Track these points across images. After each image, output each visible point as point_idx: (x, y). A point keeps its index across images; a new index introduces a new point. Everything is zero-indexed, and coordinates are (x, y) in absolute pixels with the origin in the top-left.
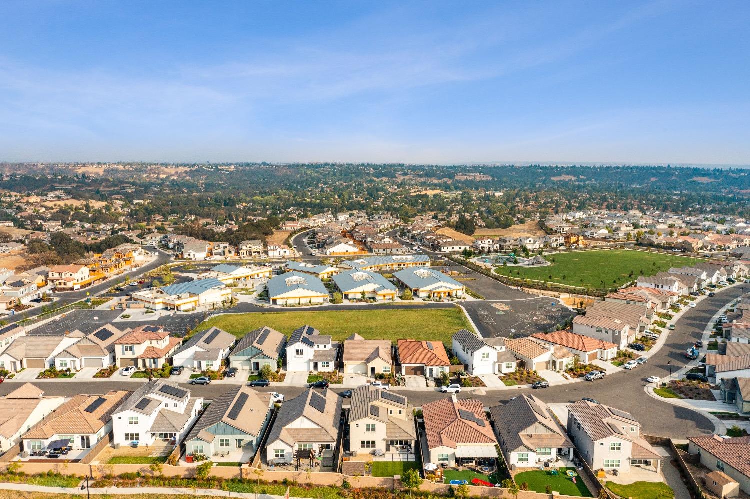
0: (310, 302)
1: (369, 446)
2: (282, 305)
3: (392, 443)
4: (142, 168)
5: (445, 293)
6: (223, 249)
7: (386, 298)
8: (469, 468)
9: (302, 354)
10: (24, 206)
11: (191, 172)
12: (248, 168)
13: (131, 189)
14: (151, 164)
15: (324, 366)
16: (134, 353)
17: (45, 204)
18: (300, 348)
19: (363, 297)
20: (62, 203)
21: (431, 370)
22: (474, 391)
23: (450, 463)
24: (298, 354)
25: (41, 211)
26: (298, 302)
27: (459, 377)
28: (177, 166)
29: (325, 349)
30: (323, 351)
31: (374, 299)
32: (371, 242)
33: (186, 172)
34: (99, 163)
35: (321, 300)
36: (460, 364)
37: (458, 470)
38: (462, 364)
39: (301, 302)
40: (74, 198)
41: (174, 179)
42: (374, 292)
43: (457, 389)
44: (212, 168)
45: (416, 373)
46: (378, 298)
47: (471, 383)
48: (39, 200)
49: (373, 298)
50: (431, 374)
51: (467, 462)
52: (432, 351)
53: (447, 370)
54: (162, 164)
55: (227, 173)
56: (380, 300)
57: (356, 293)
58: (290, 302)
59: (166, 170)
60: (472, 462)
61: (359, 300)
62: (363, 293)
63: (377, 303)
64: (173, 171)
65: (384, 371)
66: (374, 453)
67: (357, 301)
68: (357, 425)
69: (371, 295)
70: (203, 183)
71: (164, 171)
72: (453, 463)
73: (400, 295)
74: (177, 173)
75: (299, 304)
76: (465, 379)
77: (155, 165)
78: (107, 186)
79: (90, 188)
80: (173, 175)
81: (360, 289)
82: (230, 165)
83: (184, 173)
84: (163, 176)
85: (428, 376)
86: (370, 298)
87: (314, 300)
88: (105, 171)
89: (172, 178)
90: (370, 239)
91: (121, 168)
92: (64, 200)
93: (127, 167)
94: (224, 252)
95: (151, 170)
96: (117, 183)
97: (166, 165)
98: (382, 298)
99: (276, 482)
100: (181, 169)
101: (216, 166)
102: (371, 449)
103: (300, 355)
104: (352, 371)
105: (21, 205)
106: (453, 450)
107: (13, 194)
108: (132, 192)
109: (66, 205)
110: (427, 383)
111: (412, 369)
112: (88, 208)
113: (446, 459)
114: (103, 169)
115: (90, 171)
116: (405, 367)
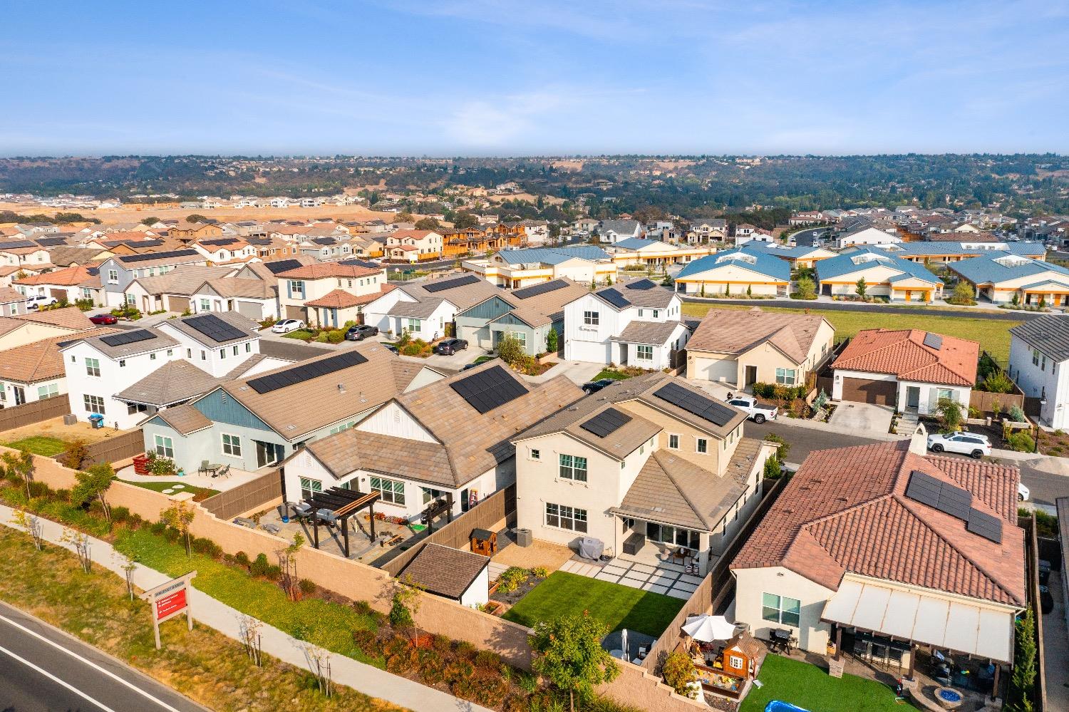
0: (749, 292)
1: (567, 524)
2: (695, 294)
3: (654, 531)
4: (631, 161)
5: (1058, 296)
6: (661, 230)
7: (913, 297)
8: (879, 675)
9: (596, 322)
10: (465, 200)
11: (696, 167)
12: (780, 162)
13: (606, 185)
14: (643, 157)
15: (640, 355)
16: (304, 297)
17: (491, 198)
18: (592, 310)
19: (861, 291)
20: (511, 198)
21: (914, 393)
22: (1036, 462)
23: (805, 634)
24: (588, 321)
25: (484, 207)
26: (724, 291)
27: (1000, 424)
28: (677, 158)
29: (655, 320)
30: (650, 324)
31: (886, 298)
32: (935, 232)
33: (689, 167)
34: (578, 157)
35: (772, 291)
36: (1014, 391)
37: (826, 669)
38: (1019, 393)
39: (731, 292)
40: (528, 192)
41: (671, 177)
42: (888, 284)
43: (977, 446)
44: (726, 162)
45: (871, 400)
46: (893, 296)
47: (1032, 442)
48: (485, 193)
49: (882, 297)
50: (913, 404)
51: (875, 652)
52: (933, 351)
53: (964, 396)
54: (658, 157)
55: (747, 167)
56: (897, 298)
57: (848, 283)
58: (709, 289)
59: (662, 164)
60: (898, 656)
61: (851, 298)
62: (861, 285)
63: (890, 304)
64: (671, 166)
65: (780, 379)
66: (576, 549)
67: (847, 299)
68: (536, 453)
69: (881, 291)
70: (709, 182)
71: (658, 166)
72: (818, 642)
73: (947, 297)
74: (676, 168)
75: (727, 294)
76: (1016, 431)
77: (648, 157)
78: (576, 182)
79: (556, 185)
80: (671, 172)
81: (855, 277)
82: (754, 157)
83: (686, 168)
84: (658, 173)
85: (902, 406)
86: (875, 296)
87: (756, 290)
88: (583, 166)
89: (669, 175)
90: (932, 229)
91: (605, 162)
92: (515, 194)
93: (612, 162)
94: (662, 235)
95: (642, 164)
96: (590, 177)
97: (662, 158)
98: (903, 296)
99: (241, 558)
100: (682, 164)
101: (733, 158)
102: (572, 535)
103: (592, 326)
104: (706, 375)
105: (463, 198)
106: (819, 593)
107: (459, 186)
108: (608, 189)
109: (516, 200)
110: (893, 423)
111: (862, 388)
112: (540, 204)
113: (792, 618)
114: (581, 164)
115: (565, 166)
116: (841, 381)
